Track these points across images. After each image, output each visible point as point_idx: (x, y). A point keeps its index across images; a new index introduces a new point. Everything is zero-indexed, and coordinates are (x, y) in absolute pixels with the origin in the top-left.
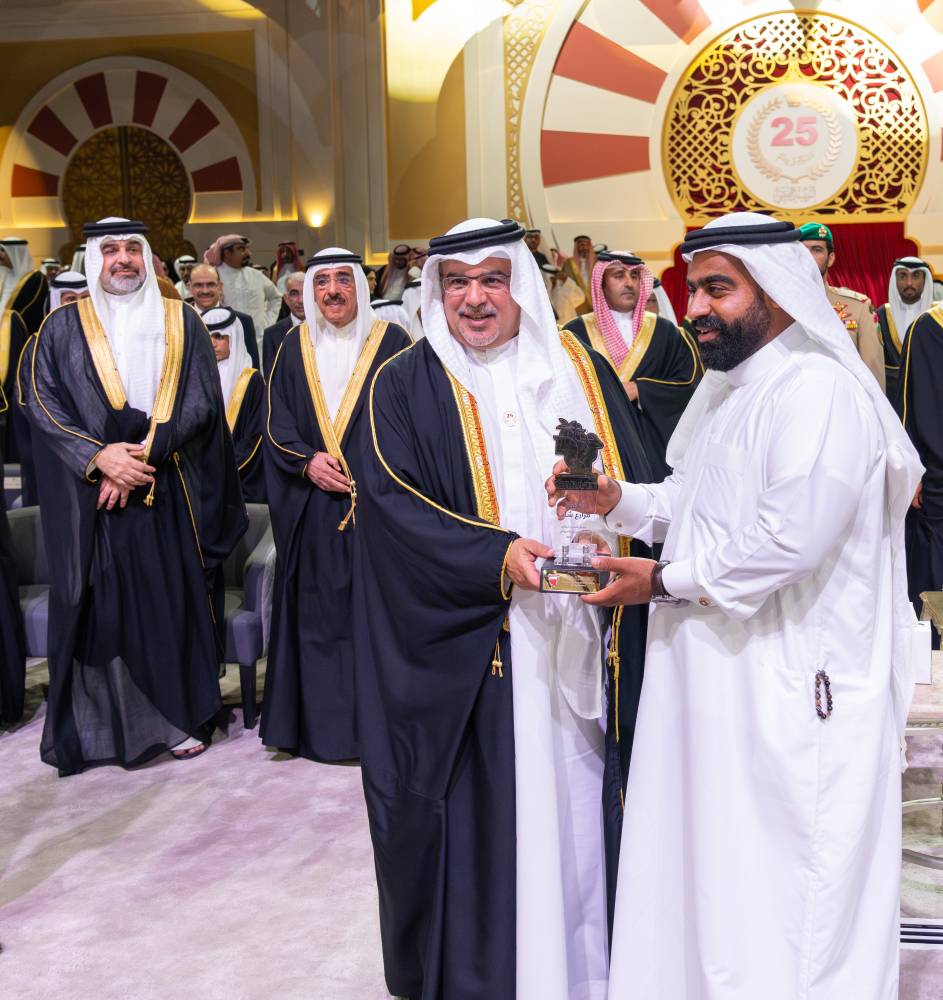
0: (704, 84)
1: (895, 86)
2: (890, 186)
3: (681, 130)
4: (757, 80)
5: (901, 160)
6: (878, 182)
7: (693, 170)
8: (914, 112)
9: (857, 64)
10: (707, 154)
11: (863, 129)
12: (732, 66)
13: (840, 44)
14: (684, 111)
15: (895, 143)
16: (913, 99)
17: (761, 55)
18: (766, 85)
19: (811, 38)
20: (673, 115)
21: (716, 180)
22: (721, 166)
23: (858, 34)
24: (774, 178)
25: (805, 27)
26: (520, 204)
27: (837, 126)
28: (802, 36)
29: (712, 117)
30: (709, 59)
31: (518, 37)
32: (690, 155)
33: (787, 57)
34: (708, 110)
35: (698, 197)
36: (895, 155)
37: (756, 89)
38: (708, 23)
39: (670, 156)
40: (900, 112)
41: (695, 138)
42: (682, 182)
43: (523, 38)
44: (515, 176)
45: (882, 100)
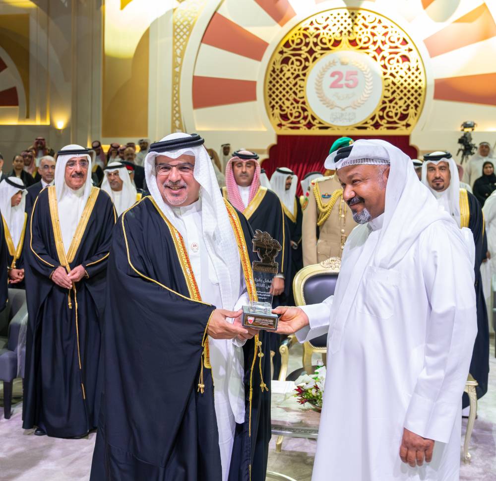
0: (291, 50)
1: (407, 53)
2: (401, 114)
4: (323, 49)
5: (409, 98)
6: (394, 111)
7: (282, 101)
8: (417, 69)
9: (383, 40)
10: (291, 92)
11: (386, 79)
12: (307, 40)
13: (373, 28)
14: (278, 66)
15: (405, 88)
16: (417, 61)
17: (325, 34)
18: (327, 52)
19: (356, 24)
20: (271, 69)
21: (296, 107)
22: (299, 99)
23: (385, 22)
24: (331, 107)
26: (179, 119)
27: (370, 77)
28: (351, 23)
29: (295, 70)
30: (294, 36)
31: (181, 20)
32: (281, 92)
33: (341, 35)
34: (292, 66)
35: (285, 117)
36: (405, 95)
37: (322, 54)
38: (295, 14)
39: (268, 92)
40: (409, 69)
41: (284, 82)
42: (275, 108)
43: (184, 21)
44: (177, 102)
45: (398, 61)
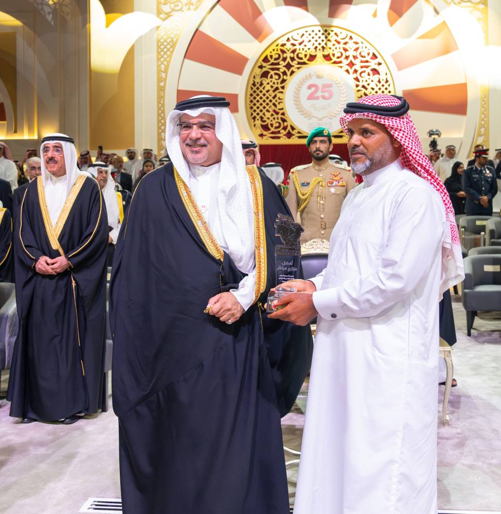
0: (270, 65)
1: (376, 67)
3: (256, 90)
4: (299, 63)
7: (262, 112)
8: (387, 81)
9: (355, 55)
10: (271, 104)
11: (358, 91)
12: (285, 55)
13: (345, 43)
14: (258, 80)
16: (386, 74)
17: (301, 49)
18: (304, 66)
19: (329, 40)
20: (252, 82)
21: (276, 118)
22: (278, 111)
23: (355, 38)
24: (309, 117)
25: (326, 34)
27: (344, 89)
28: (324, 39)
29: (274, 83)
30: (272, 51)
31: (165, 37)
32: (261, 104)
33: (316, 51)
34: (271, 79)
35: (265, 128)
37: (298, 68)
38: (272, 31)
39: (250, 105)
40: (379, 82)
41: (264, 95)
42: (256, 119)
43: (168, 38)
44: (162, 115)
45: (369, 75)
